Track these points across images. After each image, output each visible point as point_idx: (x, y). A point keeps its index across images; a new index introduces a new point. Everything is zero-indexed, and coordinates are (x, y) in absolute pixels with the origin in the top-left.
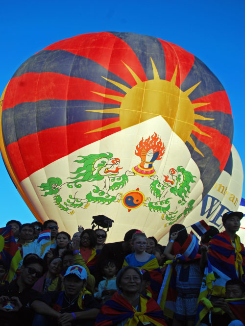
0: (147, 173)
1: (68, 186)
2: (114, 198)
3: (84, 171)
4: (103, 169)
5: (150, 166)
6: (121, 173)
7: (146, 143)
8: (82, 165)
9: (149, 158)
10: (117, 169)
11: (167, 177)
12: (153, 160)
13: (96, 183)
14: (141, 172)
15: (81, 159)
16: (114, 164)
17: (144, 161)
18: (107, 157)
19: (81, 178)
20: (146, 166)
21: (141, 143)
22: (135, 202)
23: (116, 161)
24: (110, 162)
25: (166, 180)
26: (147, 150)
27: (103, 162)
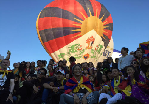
0: (90, 48)
1: (67, 55)
2: (81, 57)
3: (71, 50)
4: (77, 49)
5: (91, 46)
6: (83, 49)
7: (90, 39)
8: (71, 49)
9: (90, 44)
10: (82, 48)
11: (96, 48)
12: (92, 44)
13: (75, 53)
14: (89, 48)
15: (70, 46)
16: (81, 47)
17: (89, 45)
18: (78, 45)
19: (71, 52)
20: (90, 46)
21: (88, 39)
22: (87, 57)
23: (81, 46)
24: (79, 47)
25: (96, 49)
26: (90, 41)
27: (77, 47)
